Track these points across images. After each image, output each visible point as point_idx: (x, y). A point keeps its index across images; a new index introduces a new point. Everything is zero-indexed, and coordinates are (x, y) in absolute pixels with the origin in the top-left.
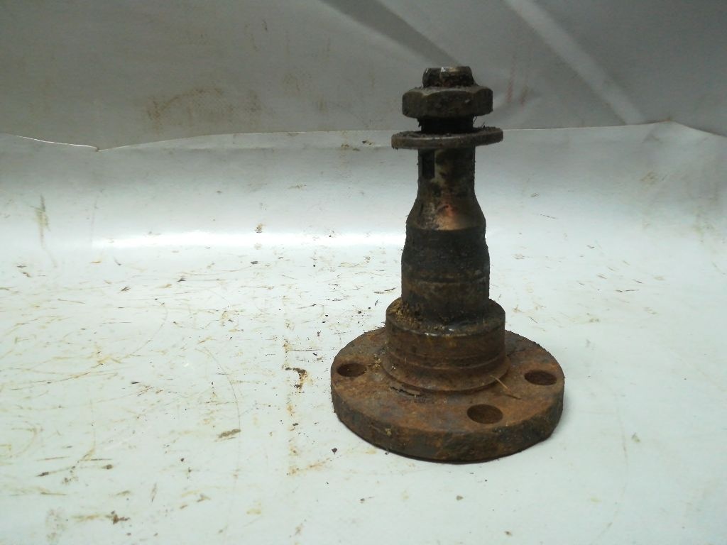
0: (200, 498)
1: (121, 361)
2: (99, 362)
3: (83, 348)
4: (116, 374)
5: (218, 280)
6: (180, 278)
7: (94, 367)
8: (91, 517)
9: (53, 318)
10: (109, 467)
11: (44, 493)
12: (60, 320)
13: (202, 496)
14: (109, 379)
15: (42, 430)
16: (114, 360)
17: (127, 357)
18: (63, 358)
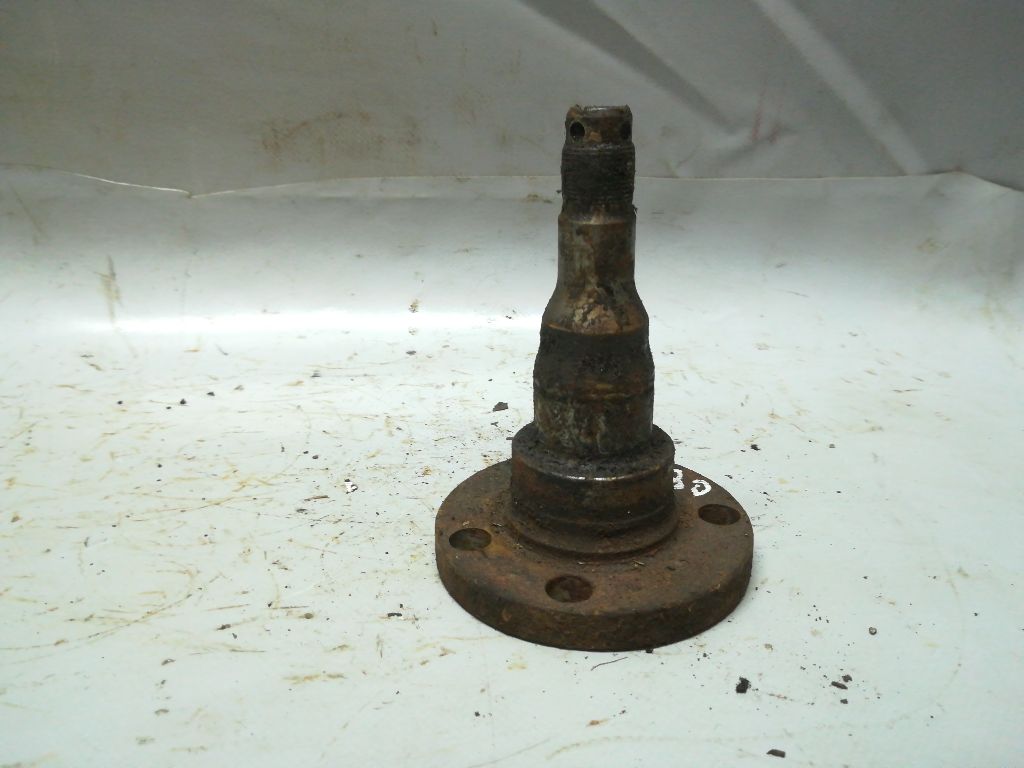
0: (441, 652)
1: (274, 481)
2: (241, 483)
4: (271, 500)
5: (365, 375)
6: (312, 374)
7: (236, 491)
8: (310, 678)
9: (151, 426)
10: (308, 616)
11: (234, 650)
12: (162, 428)
13: (444, 650)
14: (263, 505)
15: (198, 572)
16: (260, 481)
17: (276, 477)
18: (189, 479)
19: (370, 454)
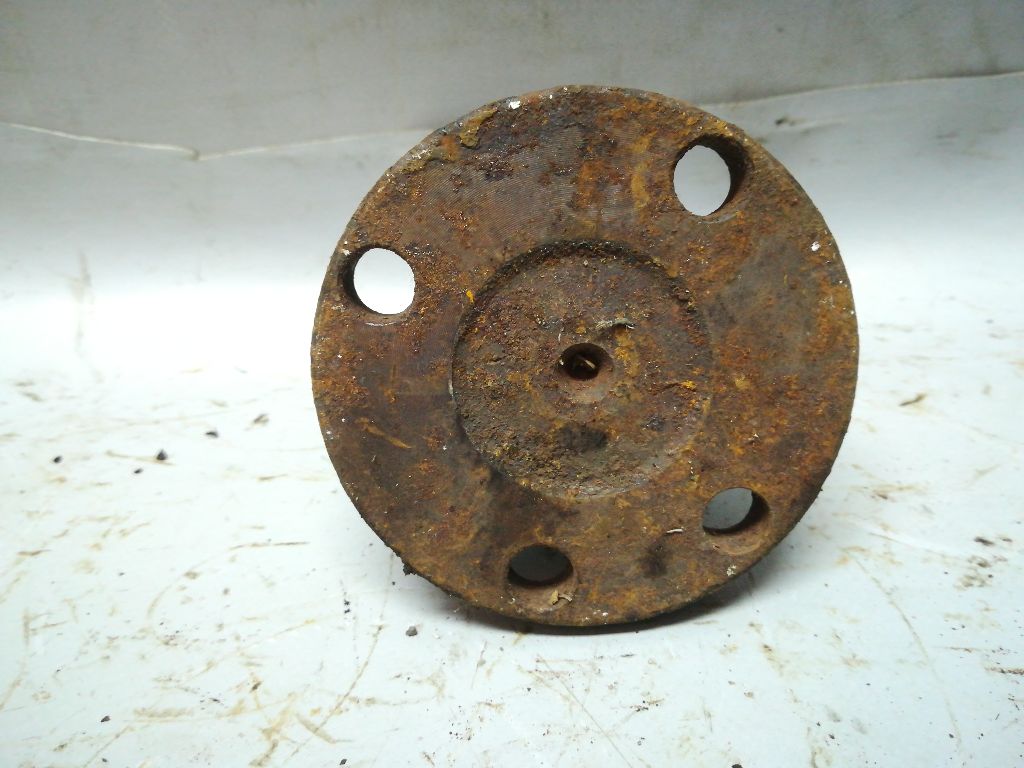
2: (267, 733)
3: (210, 665)
7: (260, 765)
9: (105, 526)
12: (124, 533)
16: (308, 725)
17: (338, 709)
18: (167, 713)
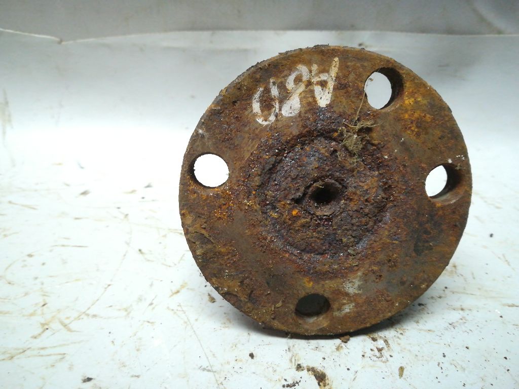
1: (72, 326)
2: (43, 325)
3: (26, 294)
4: (63, 357)
6: (147, 183)
7: (35, 338)
14: (52, 365)
16: (62, 323)
17: (78, 318)
19: (175, 290)
